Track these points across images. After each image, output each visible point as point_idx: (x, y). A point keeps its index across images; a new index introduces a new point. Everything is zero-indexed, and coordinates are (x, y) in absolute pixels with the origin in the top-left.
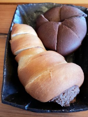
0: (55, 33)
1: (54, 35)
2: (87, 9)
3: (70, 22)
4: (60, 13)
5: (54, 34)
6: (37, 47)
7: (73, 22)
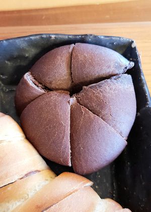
0: (64, 132)
1: (63, 138)
2: (133, 42)
3: (97, 97)
4: (70, 67)
5: (61, 136)
6: (27, 175)
7: (104, 97)
